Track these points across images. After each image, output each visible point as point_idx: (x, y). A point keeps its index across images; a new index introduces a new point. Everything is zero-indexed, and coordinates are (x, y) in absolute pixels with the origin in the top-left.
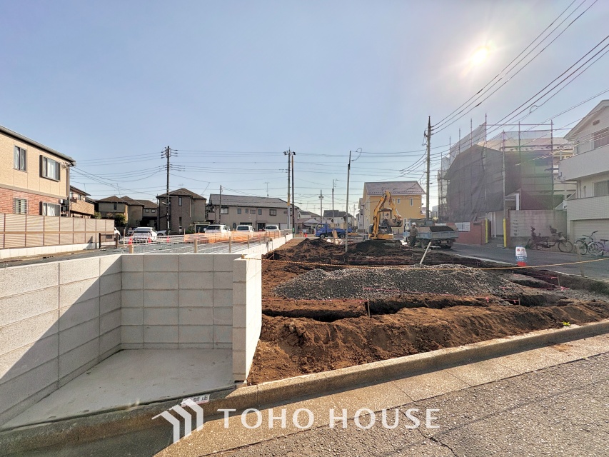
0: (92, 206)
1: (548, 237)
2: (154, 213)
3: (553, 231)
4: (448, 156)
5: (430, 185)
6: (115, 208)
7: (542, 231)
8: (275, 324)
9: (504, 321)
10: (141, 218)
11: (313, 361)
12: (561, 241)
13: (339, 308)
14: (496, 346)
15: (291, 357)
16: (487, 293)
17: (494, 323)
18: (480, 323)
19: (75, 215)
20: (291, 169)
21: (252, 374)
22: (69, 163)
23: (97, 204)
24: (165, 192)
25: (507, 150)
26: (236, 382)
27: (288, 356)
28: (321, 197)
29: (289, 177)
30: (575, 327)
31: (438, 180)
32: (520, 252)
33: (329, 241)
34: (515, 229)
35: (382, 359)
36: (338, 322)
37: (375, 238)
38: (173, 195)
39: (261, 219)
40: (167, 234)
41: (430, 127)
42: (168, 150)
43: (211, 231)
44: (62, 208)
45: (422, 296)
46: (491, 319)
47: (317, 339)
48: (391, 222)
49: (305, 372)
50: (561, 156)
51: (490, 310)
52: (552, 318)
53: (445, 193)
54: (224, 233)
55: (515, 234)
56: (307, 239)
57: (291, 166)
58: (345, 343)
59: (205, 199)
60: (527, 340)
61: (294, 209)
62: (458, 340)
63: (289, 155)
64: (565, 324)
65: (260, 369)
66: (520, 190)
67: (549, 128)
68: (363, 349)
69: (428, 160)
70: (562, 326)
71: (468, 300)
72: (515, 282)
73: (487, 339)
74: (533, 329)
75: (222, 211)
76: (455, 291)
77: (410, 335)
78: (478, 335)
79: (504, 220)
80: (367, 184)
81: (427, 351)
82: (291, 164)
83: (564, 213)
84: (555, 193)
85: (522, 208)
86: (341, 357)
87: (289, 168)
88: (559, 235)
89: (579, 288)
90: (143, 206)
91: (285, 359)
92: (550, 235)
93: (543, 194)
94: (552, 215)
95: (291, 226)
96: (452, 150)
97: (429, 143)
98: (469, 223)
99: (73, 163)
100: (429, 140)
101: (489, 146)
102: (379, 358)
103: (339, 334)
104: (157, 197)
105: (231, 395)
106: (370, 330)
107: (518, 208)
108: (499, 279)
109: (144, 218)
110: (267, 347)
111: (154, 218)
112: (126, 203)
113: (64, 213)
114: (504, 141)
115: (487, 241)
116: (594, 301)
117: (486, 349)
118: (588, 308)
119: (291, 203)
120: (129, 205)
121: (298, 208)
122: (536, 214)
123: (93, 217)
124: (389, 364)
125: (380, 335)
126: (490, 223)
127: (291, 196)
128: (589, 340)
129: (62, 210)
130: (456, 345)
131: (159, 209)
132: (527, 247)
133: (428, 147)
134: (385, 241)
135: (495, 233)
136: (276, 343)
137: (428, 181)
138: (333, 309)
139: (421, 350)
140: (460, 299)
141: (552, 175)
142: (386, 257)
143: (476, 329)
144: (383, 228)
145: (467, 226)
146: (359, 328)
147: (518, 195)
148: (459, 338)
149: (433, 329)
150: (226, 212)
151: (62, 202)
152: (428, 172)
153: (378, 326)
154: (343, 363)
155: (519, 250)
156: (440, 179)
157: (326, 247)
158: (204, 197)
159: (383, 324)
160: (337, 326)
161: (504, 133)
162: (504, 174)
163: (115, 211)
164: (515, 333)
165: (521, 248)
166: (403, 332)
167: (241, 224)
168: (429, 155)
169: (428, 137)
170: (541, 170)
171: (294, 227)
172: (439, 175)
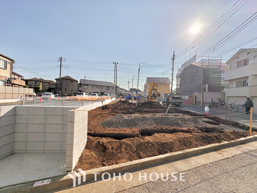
0: (25, 82)
1: (218, 103)
2: (54, 86)
3: (220, 101)
4: (181, 68)
5: (173, 80)
6: (36, 83)
7: (216, 100)
8: (94, 141)
9: (197, 139)
10: (48, 89)
11: (109, 159)
12: (223, 105)
13: (128, 132)
14: (193, 151)
15: (98, 158)
16: (192, 126)
17: (193, 141)
18: (187, 140)
19: (15, 85)
20: (116, 70)
21: (77, 167)
22: (11, 61)
23: (27, 81)
24: (59, 77)
25: (204, 67)
26: (67, 171)
27: (97, 157)
28: (129, 83)
29: (115, 73)
30: (226, 142)
31: (177, 78)
32: (207, 109)
33: (130, 101)
34: (205, 99)
35: (142, 158)
36: (124, 140)
37: (149, 101)
38: (63, 79)
39: (103, 91)
40: (59, 96)
41: (174, 56)
42: (61, 58)
43: (79, 95)
44: (7, 82)
45: (165, 127)
46: (192, 139)
47: (112, 149)
48: (156, 94)
49: (104, 165)
50: (224, 70)
51: (192, 134)
52: (217, 138)
53: (179, 83)
54: (85, 96)
55: (206, 101)
56: (121, 100)
57: (116, 69)
58: (126, 150)
59: (78, 81)
60: (207, 149)
61: (117, 87)
62: (177, 149)
63: (115, 64)
64: (222, 141)
65: (82, 164)
66: (208, 83)
67: (220, 59)
68: (134, 153)
69: (173, 69)
70: (221, 142)
71: (184, 129)
72: (204, 121)
73: (190, 148)
74: (209, 143)
75: (85, 87)
76: (179, 125)
77: (156, 146)
78: (186, 146)
79: (201, 95)
80: (147, 78)
81: (163, 154)
82: (116, 68)
83: (224, 93)
84: (221, 85)
85: (209, 91)
86: (123, 157)
87: (115, 69)
88: (222, 102)
89: (228, 125)
90: (49, 83)
91: (95, 158)
92: (218, 102)
93: (217, 85)
94: (220, 94)
95: (115, 94)
96: (182, 66)
97: (173, 62)
98: (188, 96)
99: (14, 62)
100: (173, 61)
101: (197, 65)
102: (140, 158)
103: (124, 146)
104: (55, 79)
105: (62, 179)
106: (138, 144)
107: (207, 91)
108: (197, 120)
109: (49, 88)
110: (88, 153)
111: (54, 89)
112: (41, 81)
113: (8, 84)
114: (203, 63)
115: (194, 104)
116: (234, 131)
117: (188, 153)
118: (232, 134)
119: (115, 84)
120: (42, 82)
121: (119, 87)
122: (214, 93)
123: (24, 87)
124: (144, 161)
125: (142, 146)
126: (196, 96)
127: (115, 82)
128: (231, 148)
129: (7, 83)
130: (176, 151)
131: (56, 84)
132: (210, 107)
133: (173, 64)
134: (153, 102)
135: (197, 101)
136: (92, 150)
137: (172, 78)
138: (125, 133)
139: (160, 153)
140: (181, 129)
141: (221, 78)
142: (153, 109)
143: (186, 144)
144: (153, 97)
145: (187, 97)
146: (133, 143)
147: (207, 85)
148: (177, 147)
149: (166, 143)
150: (87, 87)
151: (7, 79)
152: (173, 74)
153: (142, 142)
154: (123, 161)
155: (206, 108)
156: (177, 77)
157: (128, 104)
158: (77, 80)
159: (144, 141)
160: (123, 142)
161: (203, 60)
162: (202, 76)
163: (36, 84)
164: (202, 145)
165: (207, 107)
166: (153, 145)
167: (94, 93)
168: (173, 67)
169: (173, 60)
170: (216, 76)
171: (116, 95)
172: (177, 76)
